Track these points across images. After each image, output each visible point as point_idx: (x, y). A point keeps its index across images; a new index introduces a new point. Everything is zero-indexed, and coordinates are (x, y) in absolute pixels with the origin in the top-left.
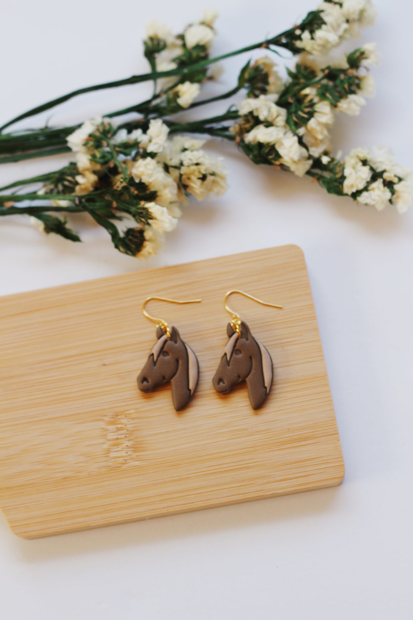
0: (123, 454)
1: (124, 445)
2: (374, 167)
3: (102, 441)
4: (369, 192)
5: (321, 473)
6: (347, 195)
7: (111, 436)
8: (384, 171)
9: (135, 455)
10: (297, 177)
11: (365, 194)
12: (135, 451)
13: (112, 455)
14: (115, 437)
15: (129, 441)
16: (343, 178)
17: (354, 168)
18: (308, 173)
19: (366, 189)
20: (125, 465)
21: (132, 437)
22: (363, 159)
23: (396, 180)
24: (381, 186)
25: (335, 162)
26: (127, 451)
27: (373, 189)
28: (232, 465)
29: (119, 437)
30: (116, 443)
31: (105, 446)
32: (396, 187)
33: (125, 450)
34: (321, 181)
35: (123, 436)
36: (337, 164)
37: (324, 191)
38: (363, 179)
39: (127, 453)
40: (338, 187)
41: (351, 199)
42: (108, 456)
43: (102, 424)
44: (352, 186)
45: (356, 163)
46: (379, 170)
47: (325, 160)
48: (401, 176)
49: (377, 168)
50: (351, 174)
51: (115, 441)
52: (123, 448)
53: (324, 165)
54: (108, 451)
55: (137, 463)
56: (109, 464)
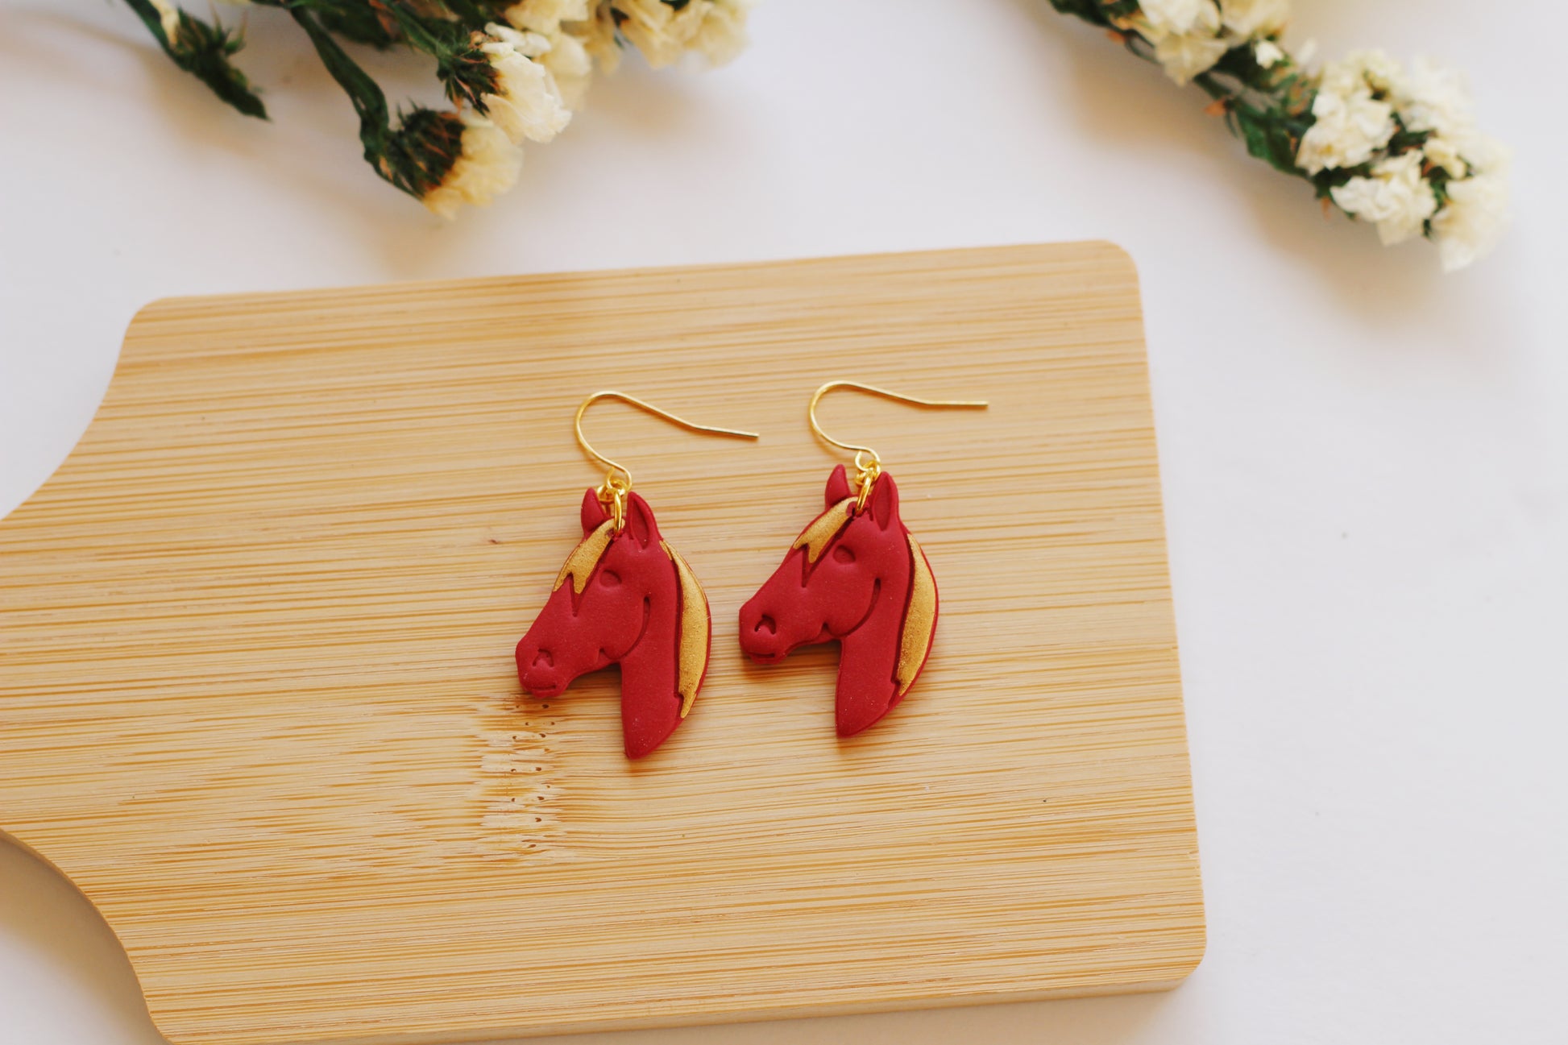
0: (528, 821)
1: (533, 796)
2: (1405, 115)
3: (464, 774)
4: (1372, 183)
5: (1133, 944)
6: (1302, 172)
7: (495, 763)
8: (1431, 133)
9: (562, 829)
10: (1170, 83)
11: (1357, 183)
12: (563, 819)
13: (492, 821)
14: (507, 768)
15: (548, 783)
16: (1308, 119)
17: (1345, 98)
18: (1202, 79)
19: (1364, 170)
20: (528, 857)
21: (559, 775)
22: (1379, 84)
23: (1457, 169)
24: (1414, 173)
25: (1289, 71)
26: (538, 816)
27: (1386, 176)
28: (858, 890)
29: (519, 768)
30: (509, 786)
31: (474, 793)
32: (1452, 188)
33: (534, 809)
34: (1234, 116)
35: (532, 768)
36: (1293, 79)
37: (1240, 146)
38: (1366, 138)
39: (539, 820)
40: (1286, 142)
41: (1311, 189)
42: (479, 824)
43: (470, 724)
44: (1328, 150)
45: (1356, 89)
46: (1415, 127)
47: (1266, 54)
48: (1475, 161)
49: (1413, 119)
50: (1333, 113)
51: (506, 781)
52: (527, 805)
53: (1259, 70)
54: (482, 809)
55: (569, 855)
56: (481, 849)
